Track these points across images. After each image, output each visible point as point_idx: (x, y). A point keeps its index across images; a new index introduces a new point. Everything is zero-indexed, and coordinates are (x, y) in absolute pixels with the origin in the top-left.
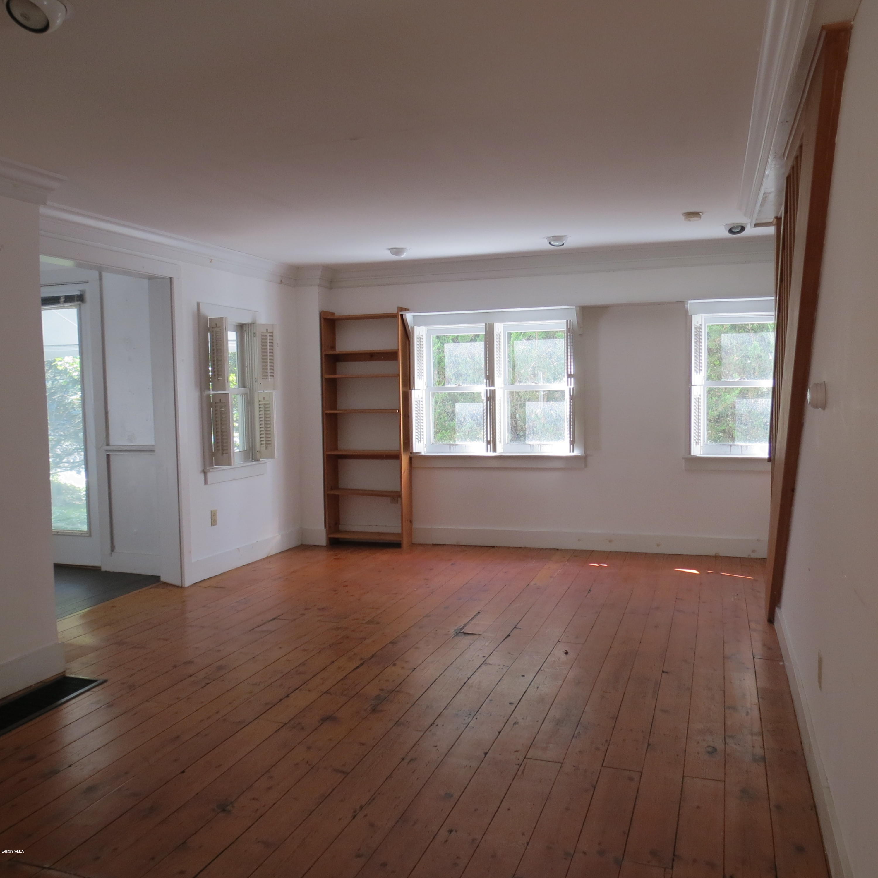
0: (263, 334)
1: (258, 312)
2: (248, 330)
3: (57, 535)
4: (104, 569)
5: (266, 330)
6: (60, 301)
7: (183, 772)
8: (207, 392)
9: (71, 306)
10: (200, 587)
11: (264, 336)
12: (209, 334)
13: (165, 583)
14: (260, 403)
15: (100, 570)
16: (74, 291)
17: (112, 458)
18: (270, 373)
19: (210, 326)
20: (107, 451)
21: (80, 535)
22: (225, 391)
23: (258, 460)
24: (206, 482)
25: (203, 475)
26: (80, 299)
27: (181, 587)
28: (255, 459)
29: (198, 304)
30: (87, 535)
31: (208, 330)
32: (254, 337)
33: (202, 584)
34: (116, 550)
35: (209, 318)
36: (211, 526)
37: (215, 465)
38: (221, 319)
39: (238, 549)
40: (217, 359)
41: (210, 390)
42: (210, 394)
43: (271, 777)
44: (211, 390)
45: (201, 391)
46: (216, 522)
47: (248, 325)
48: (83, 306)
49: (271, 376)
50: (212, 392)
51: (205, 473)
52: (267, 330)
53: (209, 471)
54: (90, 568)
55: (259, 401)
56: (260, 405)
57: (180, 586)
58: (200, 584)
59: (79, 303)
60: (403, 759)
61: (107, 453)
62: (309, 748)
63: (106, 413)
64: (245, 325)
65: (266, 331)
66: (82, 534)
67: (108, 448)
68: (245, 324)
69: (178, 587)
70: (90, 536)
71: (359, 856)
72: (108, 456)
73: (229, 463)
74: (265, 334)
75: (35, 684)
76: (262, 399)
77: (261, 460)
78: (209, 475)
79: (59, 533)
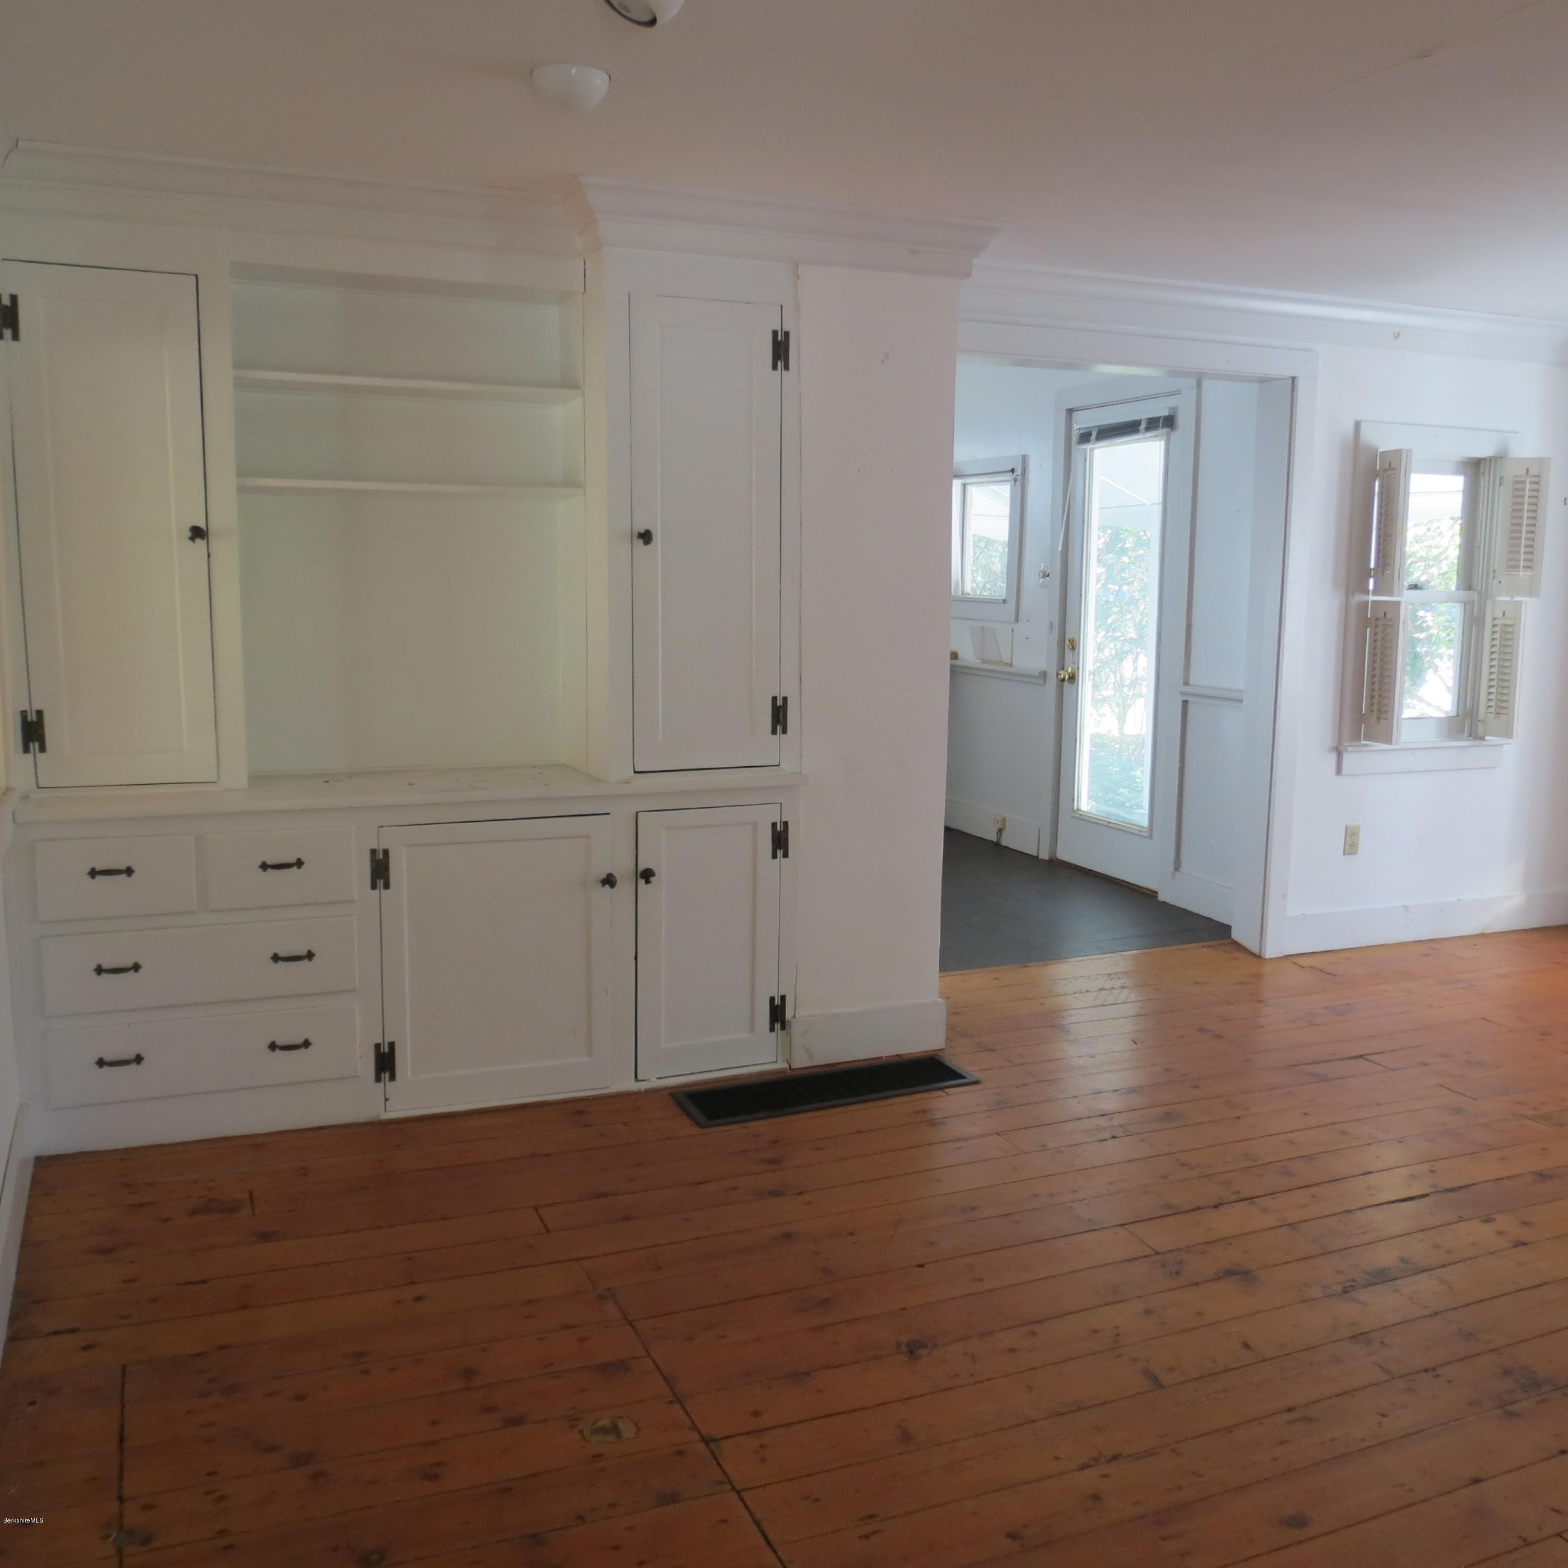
0: (1518, 479)
1: (1516, 433)
2: (1490, 471)
3: (1108, 827)
4: (1162, 897)
5: (1525, 471)
6: (1140, 428)
7: (921, 1266)
8: (1359, 598)
9: (1156, 436)
10: (1294, 963)
11: (1519, 484)
12: (1377, 483)
13: (1236, 943)
14: (1496, 622)
15: (1157, 897)
16: (1160, 410)
17: (1191, 708)
18: (1525, 560)
19: (1380, 467)
20: (1183, 694)
21: (1137, 832)
22: (1391, 595)
23: (1482, 739)
24: (1339, 771)
25: (1333, 757)
26: (1169, 422)
27: (1259, 957)
28: (1475, 735)
29: (1357, 425)
30: (1147, 835)
31: (1376, 475)
32: (1500, 485)
33: (1302, 961)
34: (1182, 869)
35: (1381, 450)
36: (1344, 854)
37: (1364, 740)
38: (1399, 452)
39: (1406, 908)
40: (1385, 533)
41: (1368, 594)
42: (1368, 602)
43: (1034, 1334)
44: (1371, 593)
45: (1348, 595)
46: (1357, 850)
47: (1491, 460)
48: (1175, 435)
49: (1524, 567)
50: (1372, 598)
51: (1339, 752)
52: (1527, 470)
53: (1346, 751)
54: (1146, 891)
55: (1495, 619)
56: (1494, 626)
57: (1258, 955)
58: (1294, 960)
59: (1165, 430)
60: (1290, 1410)
61: (1185, 699)
62: (1148, 1312)
63: (1189, 627)
64: (1482, 462)
65: (1524, 473)
66: (1140, 831)
67: (1187, 689)
68: (1484, 459)
69: (1254, 955)
70: (1151, 837)
71: (1012, 1536)
72: (1185, 703)
73: (1388, 739)
74: (1523, 479)
75: (887, 1057)
76: (1500, 614)
77: (1487, 738)
78: (1347, 758)
79: (1111, 825)
